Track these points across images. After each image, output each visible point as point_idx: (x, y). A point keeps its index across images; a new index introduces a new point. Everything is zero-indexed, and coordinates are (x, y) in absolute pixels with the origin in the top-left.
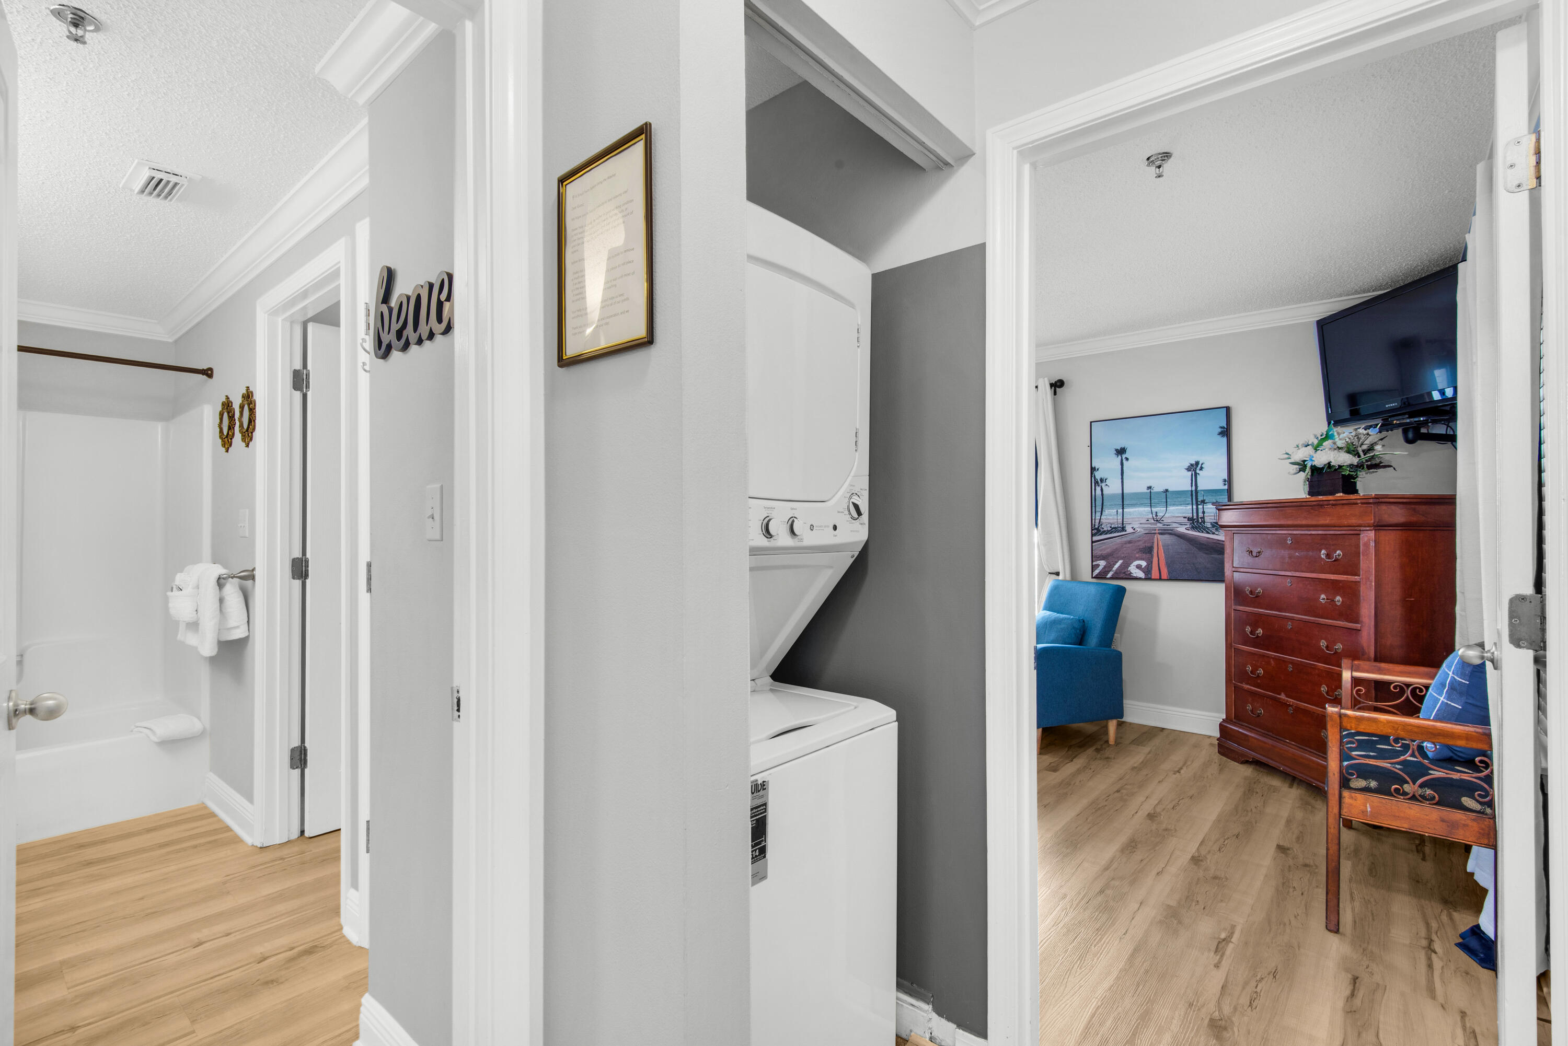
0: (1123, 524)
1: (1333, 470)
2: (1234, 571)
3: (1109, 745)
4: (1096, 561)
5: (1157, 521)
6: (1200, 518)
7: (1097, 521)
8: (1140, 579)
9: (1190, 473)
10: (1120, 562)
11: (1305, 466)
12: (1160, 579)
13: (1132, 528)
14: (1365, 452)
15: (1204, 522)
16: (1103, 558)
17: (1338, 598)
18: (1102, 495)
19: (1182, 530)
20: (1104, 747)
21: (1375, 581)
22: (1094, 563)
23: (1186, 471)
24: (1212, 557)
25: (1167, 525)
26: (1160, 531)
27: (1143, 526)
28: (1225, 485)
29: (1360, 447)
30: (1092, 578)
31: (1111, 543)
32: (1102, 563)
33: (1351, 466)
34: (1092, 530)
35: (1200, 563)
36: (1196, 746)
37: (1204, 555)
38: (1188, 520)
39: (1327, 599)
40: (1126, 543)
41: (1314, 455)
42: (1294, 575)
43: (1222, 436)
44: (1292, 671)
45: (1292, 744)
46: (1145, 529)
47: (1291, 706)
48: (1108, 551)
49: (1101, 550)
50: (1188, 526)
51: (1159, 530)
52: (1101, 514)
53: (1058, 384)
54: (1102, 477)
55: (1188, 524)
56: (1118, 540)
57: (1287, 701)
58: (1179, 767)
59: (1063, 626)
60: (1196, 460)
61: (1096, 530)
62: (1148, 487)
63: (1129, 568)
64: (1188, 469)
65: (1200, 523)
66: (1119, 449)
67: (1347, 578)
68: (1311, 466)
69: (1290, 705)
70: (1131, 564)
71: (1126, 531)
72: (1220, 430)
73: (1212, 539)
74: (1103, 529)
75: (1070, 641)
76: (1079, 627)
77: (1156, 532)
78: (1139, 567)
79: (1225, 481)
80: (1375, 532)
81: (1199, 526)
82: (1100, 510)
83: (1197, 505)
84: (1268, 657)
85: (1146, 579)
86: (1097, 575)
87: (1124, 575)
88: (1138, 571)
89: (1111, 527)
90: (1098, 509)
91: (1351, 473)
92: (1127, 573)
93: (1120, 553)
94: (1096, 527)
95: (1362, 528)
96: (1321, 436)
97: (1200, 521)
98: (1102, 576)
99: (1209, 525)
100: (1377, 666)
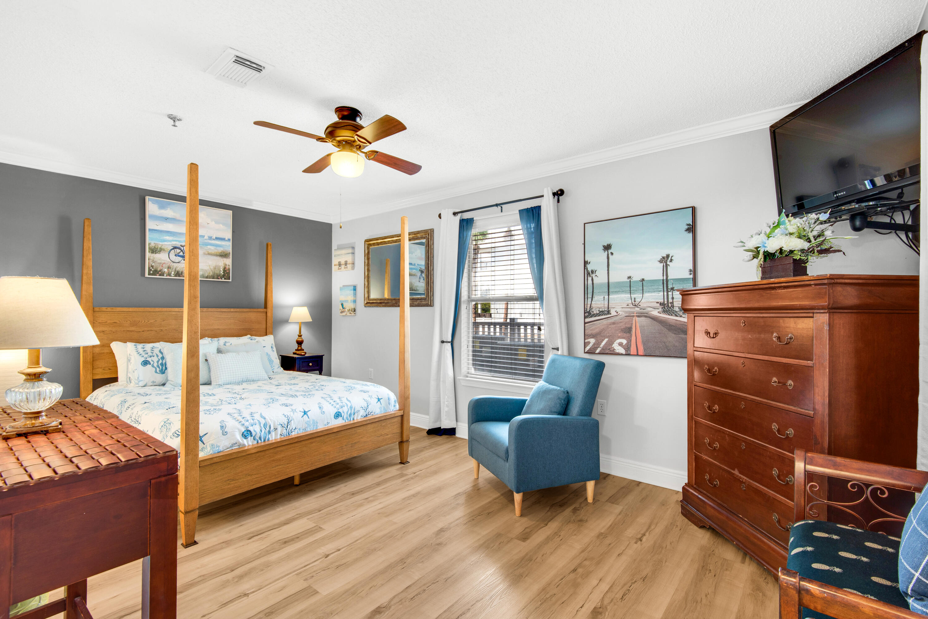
0: (608, 308)
1: (784, 255)
2: (694, 351)
3: (588, 504)
4: (588, 339)
5: (635, 305)
6: (670, 303)
7: (589, 306)
8: (622, 354)
9: (662, 264)
10: (606, 340)
11: (758, 252)
12: (637, 355)
13: (616, 311)
14: (815, 238)
15: (673, 306)
16: (593, 336)
17: (790, 382)
18: (593, 284)
19: (655, 313)
20: (582, 505)
21: (829, 368)
22: (586, 341)
23: (659, 263)
24: (679, 337)
25: (643, 309)
26: (638, 314)
27: (624, 309)
28: (691, 274)
29: (811, 232)
30: (585, 353)
31: (600, 324)
32: (592, 341)
33: (802, 251)
34: (585, 313)
35: (670, 342)
36: (663, 504)
37: (673, 335)
38: (660, 305)
39: (779, 382)
40: (611, 324)
41: (767, 242)
42: (747, 356)
43: (689, 232)
44: (745, 449)
45: (745, 520)
46: (626, 312)
47: (744, 483)
48: (597, 331)
49: (591, 330)
50: (660, 310)
51: (636, 313)
52: (592, 300)
53: (559, 192)
54: (593, 269)
55: (660, 308)
56: (605, 322)
57: (740, 478)
58: (642, 532)
59: (550, 396)
60: (667, 254)
61: (588, 313)
62: (628, 277)
63: (613, 345)
64: (661, 261)
65: (670, 308)
66: (606, 245)
67: (799, 362)
68: (764, 252)
69: (742, 482)
70: (614, 342)
71: (611, 314)
72: (687, 227)
73: (680, 321)
74: (593, 312)
75: (556, 410)
76: (563, 398)
77: (634, 315)
78: (620, 344)
79: (690, 270)
80: (829, 315)
81: (669, 310)
82: (591, 297)
83: (668, 292)
84: (724, 432)
85: (626, 355)
86: (588, 351)
87: (609, 351)
88: (620, 348)
89: (599, 311)
90: (590, 296)
91: (801, 258)
92: (611, 349)
93: (606, 332)
94: (588, 310)
95: (815, 311)
96: (773, 224)
97: (670, 306)
98: (591, 352)
99: (677, 309)
100: (832, 461)
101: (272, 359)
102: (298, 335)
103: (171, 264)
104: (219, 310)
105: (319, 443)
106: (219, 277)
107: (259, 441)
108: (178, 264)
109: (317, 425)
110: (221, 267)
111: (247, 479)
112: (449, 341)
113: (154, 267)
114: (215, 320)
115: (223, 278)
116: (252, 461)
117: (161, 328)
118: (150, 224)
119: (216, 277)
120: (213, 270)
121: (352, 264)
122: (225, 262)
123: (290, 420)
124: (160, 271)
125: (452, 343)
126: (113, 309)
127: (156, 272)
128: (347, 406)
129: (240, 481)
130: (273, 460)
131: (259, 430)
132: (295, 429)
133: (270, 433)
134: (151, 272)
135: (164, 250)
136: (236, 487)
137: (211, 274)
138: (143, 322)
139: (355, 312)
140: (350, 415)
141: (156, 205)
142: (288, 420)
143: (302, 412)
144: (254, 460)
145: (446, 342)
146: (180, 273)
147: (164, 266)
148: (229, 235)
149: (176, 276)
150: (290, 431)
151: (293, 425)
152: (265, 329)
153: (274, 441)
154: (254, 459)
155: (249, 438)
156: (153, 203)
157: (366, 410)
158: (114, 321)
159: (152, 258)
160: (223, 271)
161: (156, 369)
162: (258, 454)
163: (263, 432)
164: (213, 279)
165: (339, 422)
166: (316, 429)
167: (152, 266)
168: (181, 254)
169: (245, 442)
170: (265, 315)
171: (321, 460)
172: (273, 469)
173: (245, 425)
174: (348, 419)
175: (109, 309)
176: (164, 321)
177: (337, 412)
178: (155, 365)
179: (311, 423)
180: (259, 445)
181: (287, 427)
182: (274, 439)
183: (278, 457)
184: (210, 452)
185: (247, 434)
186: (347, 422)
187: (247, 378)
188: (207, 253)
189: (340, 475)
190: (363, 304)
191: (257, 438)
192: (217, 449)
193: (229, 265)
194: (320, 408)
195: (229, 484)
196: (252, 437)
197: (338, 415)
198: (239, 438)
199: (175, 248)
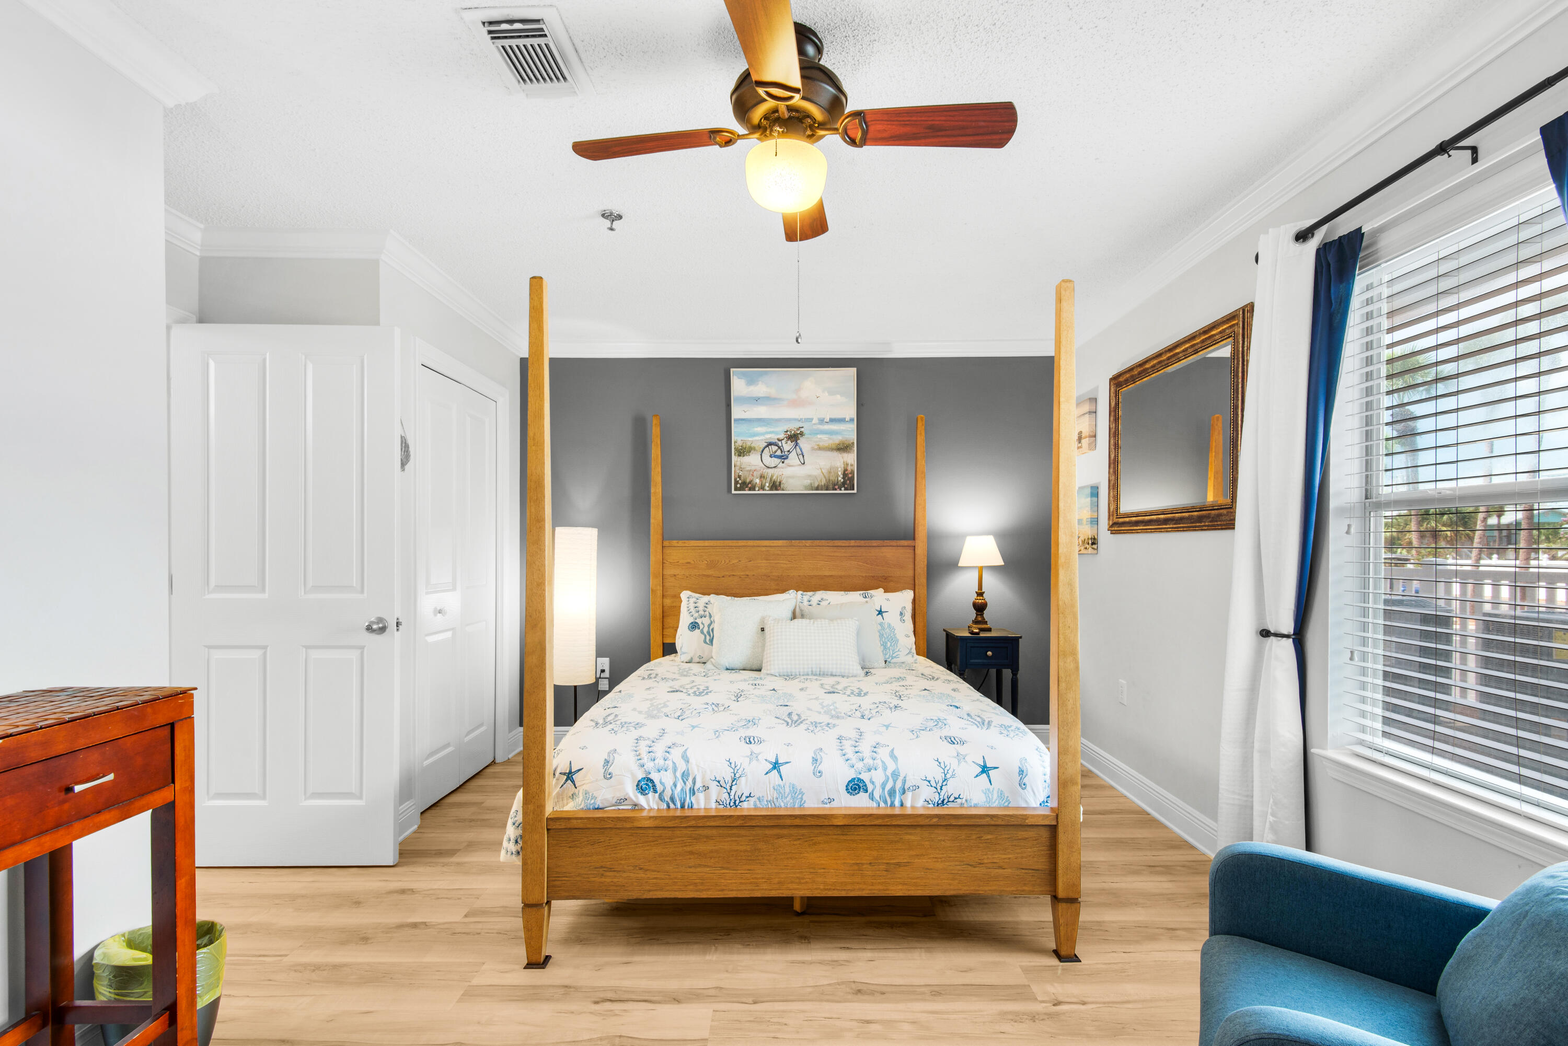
101: (897, 636)
102: (976, 592)
103: (764, 471)
104: (831, 543)
105: (798, 842)
106: (837, 487)
107: (672, 806)
108: (774, 469)
109: (802, 798)
110: (840, 469)
111: (638, 876)
112: (1286, 632)
113: (742, 478)
114: (826, 560)
115: (843, 489)
116: (646, 842)
117: (747, 573)
118: (737, 412)
119: (831, 486)
120: (827, 477)
121: (1090, 436)
122: (845, 460)
123: (737, 775)
124: (750, 482)
125: (1299, 638)
126: (685, 543)
127: (744, 485)
128: (885, 769)
129: (625, 875)
130: (691, 853)
131: (672, 783)
132: (750, 796)
133: (694, 794)
134: (738, 486)
135: (754, 449)
136: (617, 886)
137: (823, 482)
138: (723, 562)
139: (1095, 546)
140: (892, 793)
141: (743, 380)
142: (733, 775)
143: (771, 763)
144: (650, 842)
145: (1277, 635)
146: (778, 483)
147: (755, 475)
148: (851, 411)
149: (771, 489)
150: (737, 798)
151: (742, 788)
152: (913, 578)
153: (702, 813)
154: (651, 839)
155: (651, 795)
156: (739, 378)
157: (939, 788)
158: (686, 561)
159: (738, 464)
160: (842, 476)
161: (705, 636)
162: (658, 832)
163: (679, 788)
164: (827, 490)
165: (860, 803)
166: (800, 808)
167: (739, 477)
168: (779, 453)
169: (642, 800)
170: (912, 551)
171: (802, 881)
172: (691, 870)
173: (645, 767)
174: (885, 802)
175: (681, 543)
176: (750, 561)
177: (854, 779)
178: (705, 630)
179: (787, 790)
180: (671, 814)
181: (731, 789)
182: (703, 807)
183: (701, 847)
184: (581, 805)
185: (646, 785)
186: (884, 810)
187: (820, 668)
188: (816, 447)
189: (892, 925)
190: (1107, 527)
191: (667, 798)
192: (593, 801)
193: (852, 465)
194: (815, 760)
195: (602, 875)
196: (657, 795)
197: (856, 786)
198: (630, 791)
199: (770, 444)
